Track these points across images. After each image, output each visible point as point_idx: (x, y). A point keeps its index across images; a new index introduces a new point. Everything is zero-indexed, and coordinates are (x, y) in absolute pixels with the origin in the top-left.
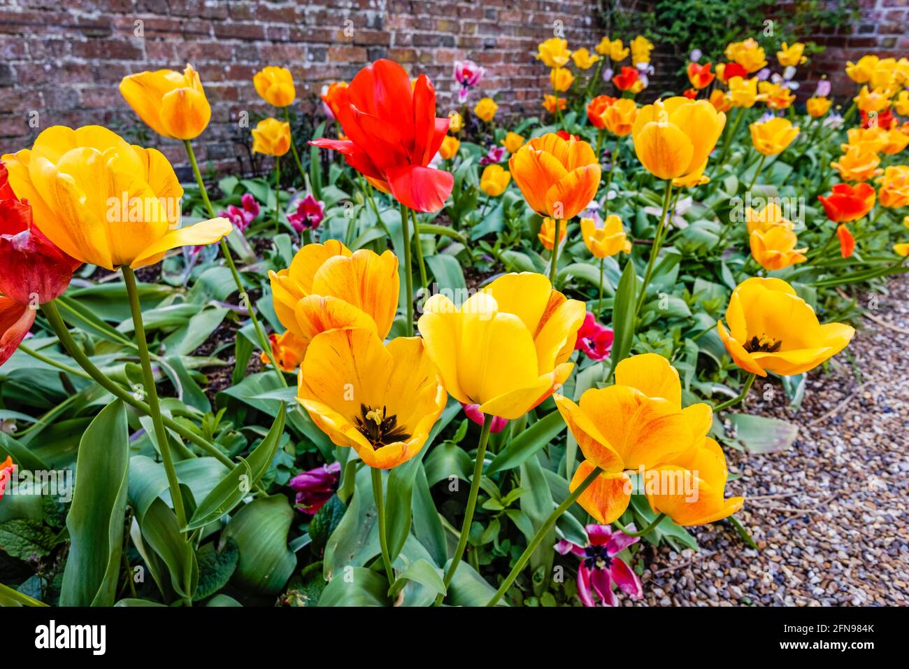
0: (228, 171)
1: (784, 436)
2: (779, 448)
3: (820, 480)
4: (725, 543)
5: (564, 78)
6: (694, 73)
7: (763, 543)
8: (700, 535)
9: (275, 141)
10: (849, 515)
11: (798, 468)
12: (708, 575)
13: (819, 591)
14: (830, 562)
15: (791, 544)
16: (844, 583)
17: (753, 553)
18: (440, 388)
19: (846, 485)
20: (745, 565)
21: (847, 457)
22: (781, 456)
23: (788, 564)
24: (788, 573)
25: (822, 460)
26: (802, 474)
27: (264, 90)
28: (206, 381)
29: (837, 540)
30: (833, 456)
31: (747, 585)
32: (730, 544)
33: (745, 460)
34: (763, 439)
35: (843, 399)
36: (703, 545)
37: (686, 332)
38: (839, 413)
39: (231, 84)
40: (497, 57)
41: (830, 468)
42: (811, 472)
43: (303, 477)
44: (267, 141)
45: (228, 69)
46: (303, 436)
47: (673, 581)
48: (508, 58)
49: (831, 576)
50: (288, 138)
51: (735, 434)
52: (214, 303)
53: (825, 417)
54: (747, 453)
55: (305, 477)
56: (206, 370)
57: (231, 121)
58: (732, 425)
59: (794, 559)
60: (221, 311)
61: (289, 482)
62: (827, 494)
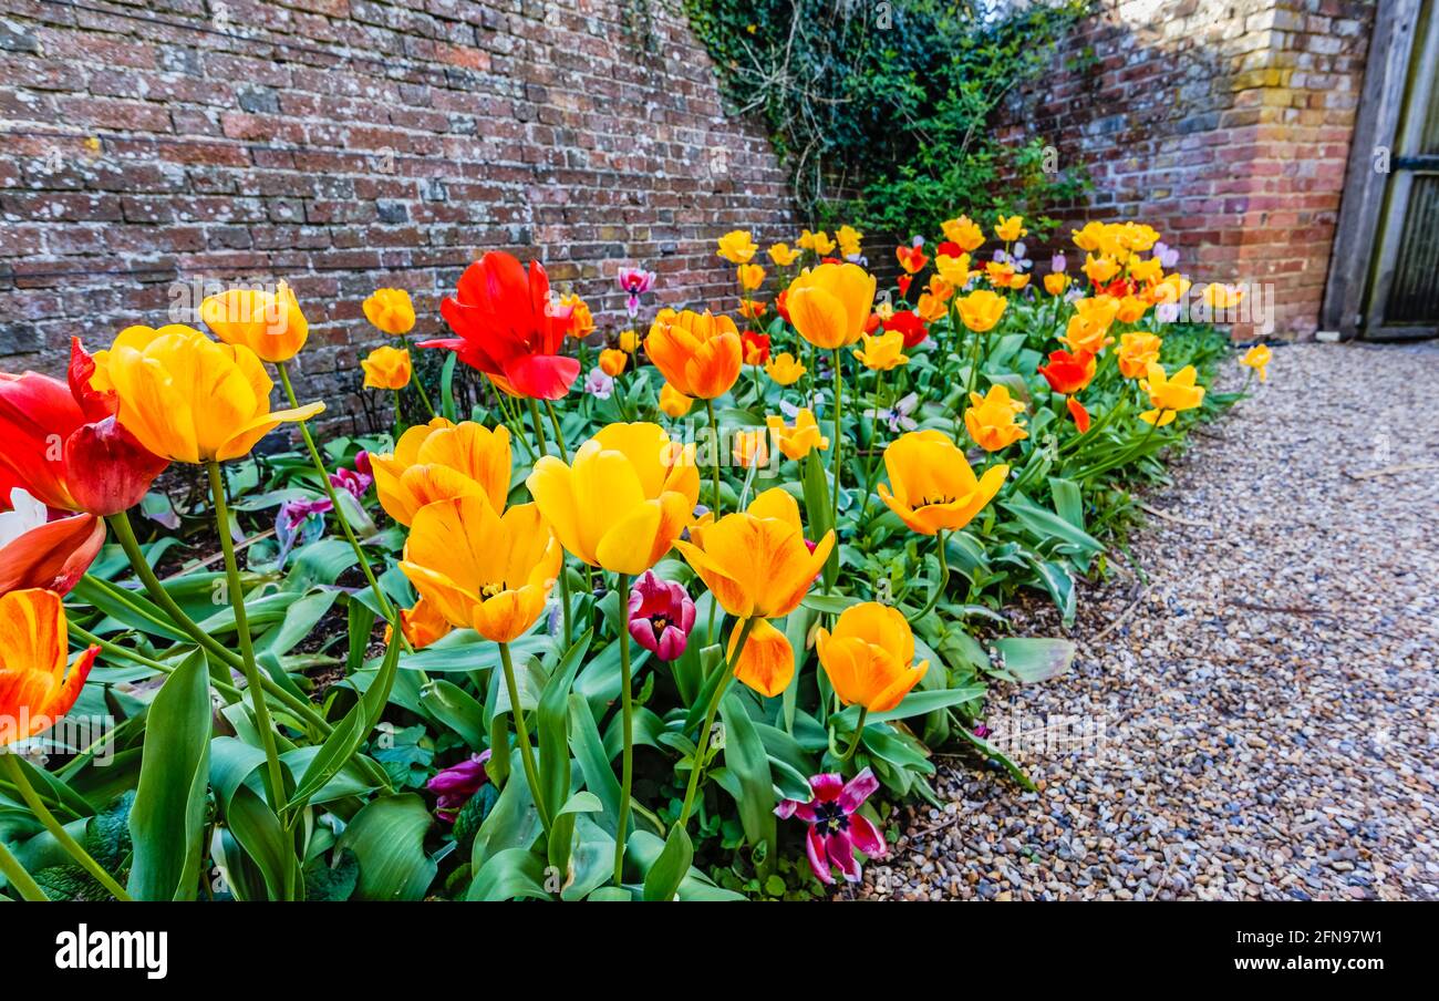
0: (337, 432)
1: (1060, 657)
2: (1057, 672)
3: (1108, 702)
4: (998, 791)
5: (754, 274)
6: (904, 257)
7: (1043, 783)
8: (966, 786)
9: (392, 372)
10: (1143, 736)
11: (1081, 692)
12: (979, 830)
13: (1112, 827)
14: (1123, 791)
15: (1077, 778)
16: (1139, 812)
17: (1033, 797)
18: (552, 539)
19: (1136, 702)
20: (1023, 813)
21: (1138, 671)
22: (1061, 681)
23: (1073, 802)
24: (1075, 812)
25: (1108, 679)
26: (1086, 698)
27: (376, 316)
28: (311, 686)
29: (1129, 765)
30: (1120, 674)
31: (1026, 833)
32: (1004, 791)
33: (1017, 692)
34: (1037, 665)
35: (1127, 607)
36: (971, 797)
37: (925, 547)
38: (1126, 624)
39: (337, 324)
40: (680, 264)
41: (1119, 687)
42: (1096, 694)
43: (444, 775)
44: (381, 373)
45: (332, 306)
46: (445, 727)
47: (935, 844)
48: (693, 264)
49: (1125, 807)
50: (408, 367)
51: (1003, 664)
52: (320, 587)
53: (1108, 629)
54: (1020, 684)
55: (447, 775)
56: (312, 672)
57: (338, 370)
58: (999, 654)
59: (1080, 795)
60: (330, 594)
61: (426, 783)
62: (1116, 715)
